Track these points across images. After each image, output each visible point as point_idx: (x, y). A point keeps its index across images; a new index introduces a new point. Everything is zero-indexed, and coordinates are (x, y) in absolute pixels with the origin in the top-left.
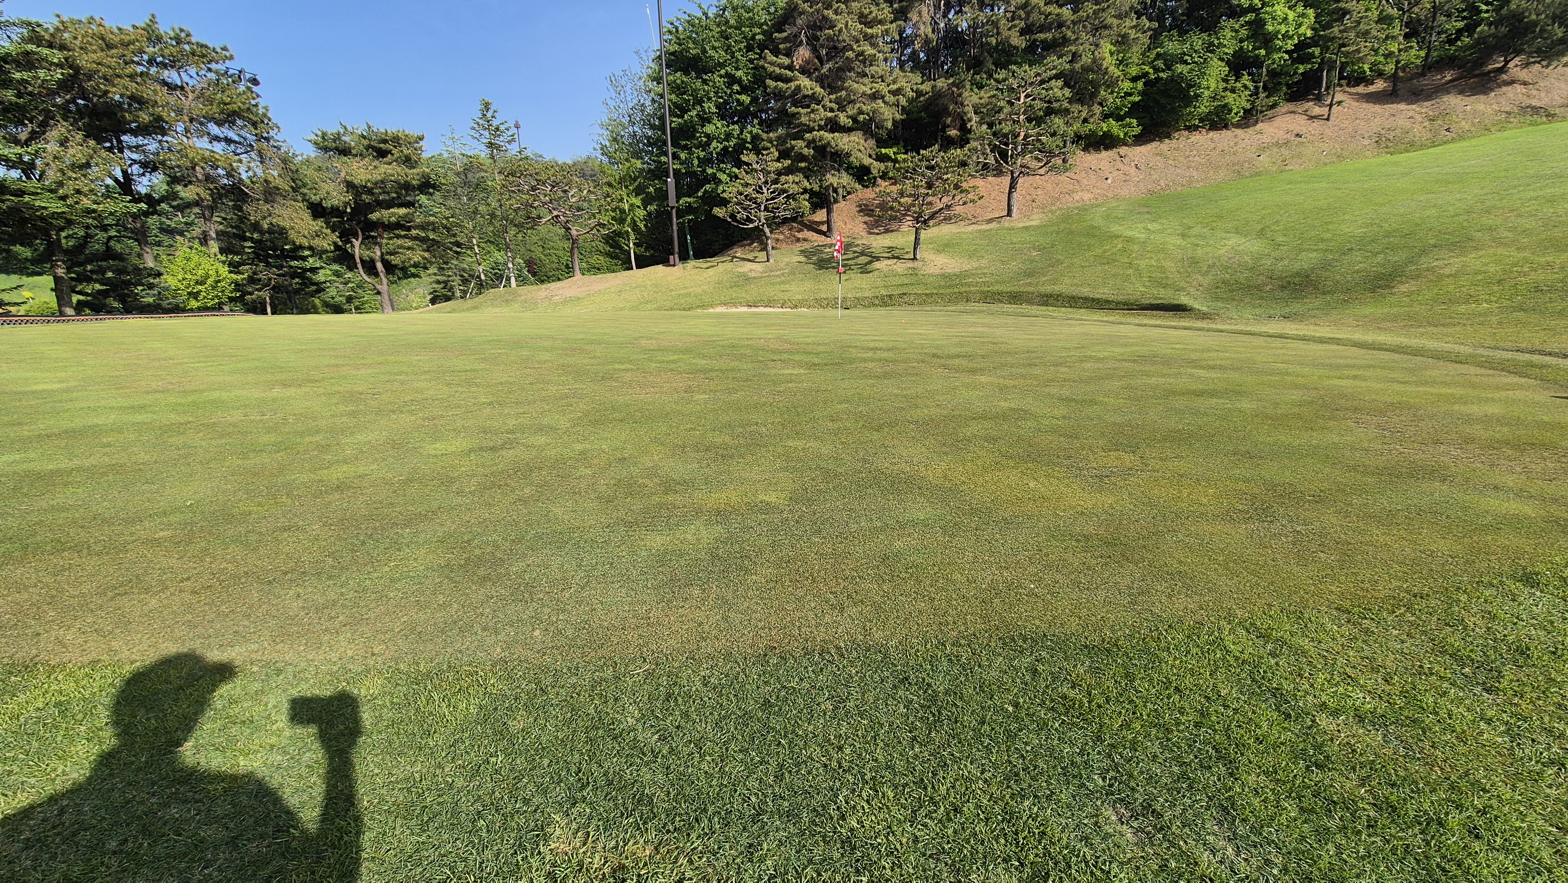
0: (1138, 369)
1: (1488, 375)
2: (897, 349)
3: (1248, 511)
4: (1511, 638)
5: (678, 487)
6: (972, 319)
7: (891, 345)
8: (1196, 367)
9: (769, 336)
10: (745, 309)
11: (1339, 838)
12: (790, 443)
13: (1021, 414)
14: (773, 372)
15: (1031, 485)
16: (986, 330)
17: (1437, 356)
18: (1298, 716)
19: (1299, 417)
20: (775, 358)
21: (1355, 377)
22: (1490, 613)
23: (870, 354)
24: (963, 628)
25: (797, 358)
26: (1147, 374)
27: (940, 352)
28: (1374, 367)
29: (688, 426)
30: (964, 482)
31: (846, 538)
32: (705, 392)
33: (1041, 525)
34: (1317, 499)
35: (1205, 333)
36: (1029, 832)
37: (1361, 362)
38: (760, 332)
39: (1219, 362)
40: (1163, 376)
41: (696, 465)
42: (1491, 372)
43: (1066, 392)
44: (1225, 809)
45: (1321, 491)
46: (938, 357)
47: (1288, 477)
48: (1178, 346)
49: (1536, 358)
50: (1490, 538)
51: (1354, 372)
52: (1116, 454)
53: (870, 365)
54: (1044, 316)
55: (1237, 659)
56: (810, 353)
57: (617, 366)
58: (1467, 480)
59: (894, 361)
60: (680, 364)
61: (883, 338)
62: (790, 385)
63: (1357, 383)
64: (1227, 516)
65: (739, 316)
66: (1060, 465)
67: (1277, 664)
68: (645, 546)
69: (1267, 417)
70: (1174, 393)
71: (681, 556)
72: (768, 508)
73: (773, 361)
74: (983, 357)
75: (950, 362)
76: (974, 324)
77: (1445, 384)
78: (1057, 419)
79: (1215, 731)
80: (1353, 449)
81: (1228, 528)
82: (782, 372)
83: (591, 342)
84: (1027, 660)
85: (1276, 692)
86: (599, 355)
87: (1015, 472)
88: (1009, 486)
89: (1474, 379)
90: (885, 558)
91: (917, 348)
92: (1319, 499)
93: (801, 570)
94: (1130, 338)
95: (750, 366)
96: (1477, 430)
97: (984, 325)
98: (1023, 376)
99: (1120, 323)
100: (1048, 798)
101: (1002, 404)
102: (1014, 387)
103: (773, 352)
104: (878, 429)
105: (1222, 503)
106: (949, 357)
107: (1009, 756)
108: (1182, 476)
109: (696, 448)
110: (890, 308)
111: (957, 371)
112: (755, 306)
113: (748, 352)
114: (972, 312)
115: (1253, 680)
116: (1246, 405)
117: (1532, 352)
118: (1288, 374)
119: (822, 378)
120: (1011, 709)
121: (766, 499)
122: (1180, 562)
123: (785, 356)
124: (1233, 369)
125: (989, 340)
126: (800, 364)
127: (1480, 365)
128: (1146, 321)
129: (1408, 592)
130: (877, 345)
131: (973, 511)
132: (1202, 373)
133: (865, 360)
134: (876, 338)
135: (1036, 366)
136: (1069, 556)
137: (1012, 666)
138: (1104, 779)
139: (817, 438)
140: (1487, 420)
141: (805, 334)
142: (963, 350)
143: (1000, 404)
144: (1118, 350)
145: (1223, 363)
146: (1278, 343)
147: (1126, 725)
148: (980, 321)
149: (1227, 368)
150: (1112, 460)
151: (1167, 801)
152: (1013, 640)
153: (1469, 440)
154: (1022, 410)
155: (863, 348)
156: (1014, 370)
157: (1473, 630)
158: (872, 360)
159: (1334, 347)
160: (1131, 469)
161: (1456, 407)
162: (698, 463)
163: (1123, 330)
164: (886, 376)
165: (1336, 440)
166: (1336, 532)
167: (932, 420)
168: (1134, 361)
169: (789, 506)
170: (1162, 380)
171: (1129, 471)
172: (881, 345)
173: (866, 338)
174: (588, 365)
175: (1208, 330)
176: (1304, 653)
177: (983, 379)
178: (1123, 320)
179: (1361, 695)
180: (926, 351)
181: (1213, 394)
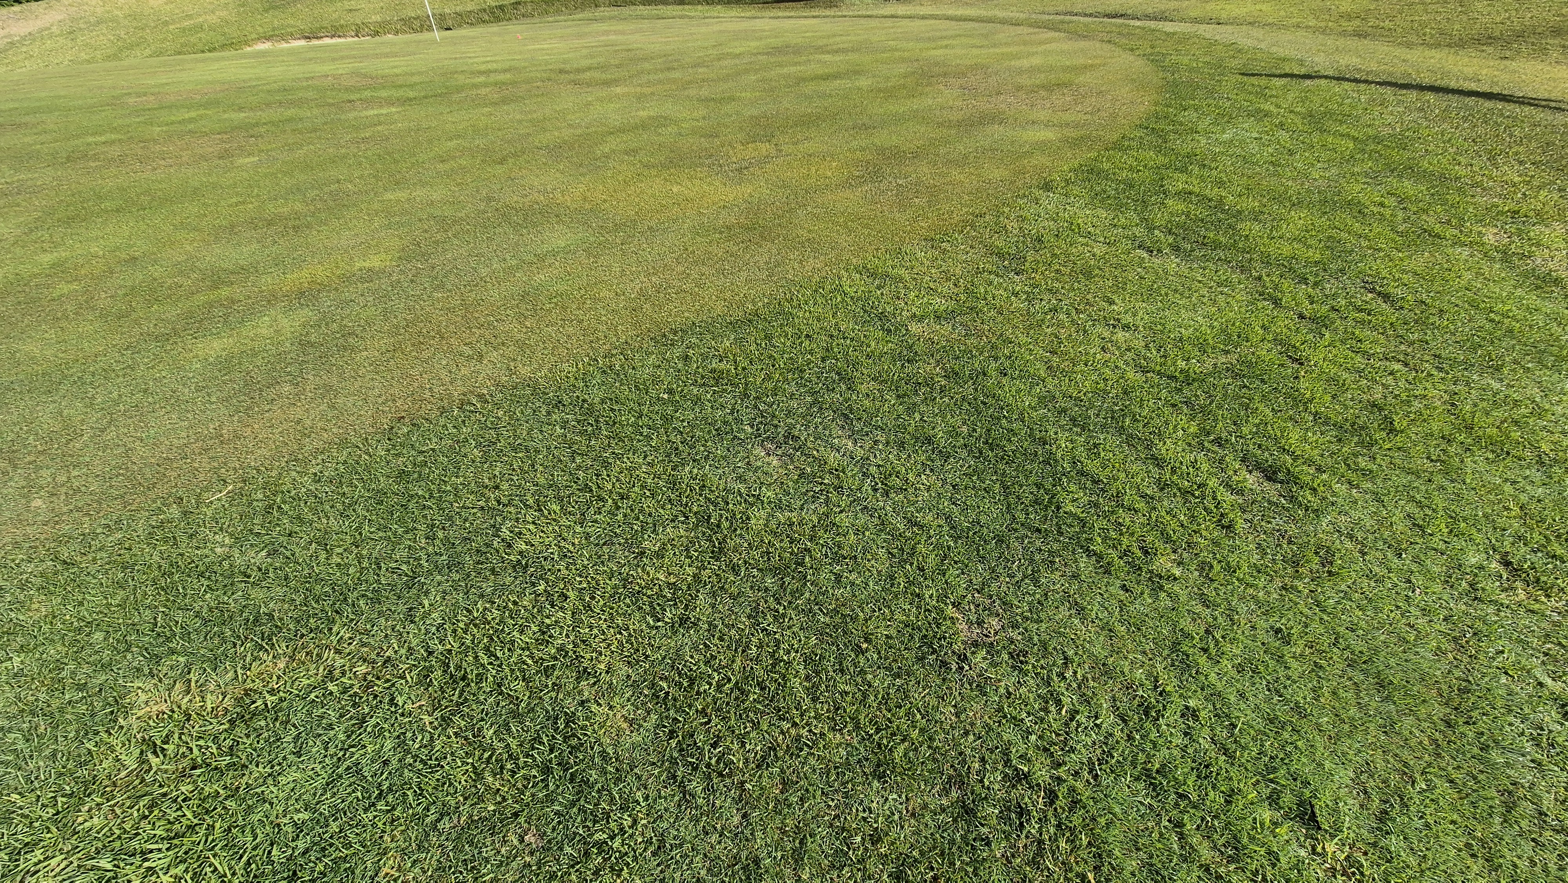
0: (772, 60)
1: (1035, 33)
2: (516, 69)
3: (863, 176)
4: (1033, 232)
5: (232, 278)
6: (604, 27)
7: (507, 65)
8: (823, 53)
9: (340, 72)
10: (303, 43)
11: (923, 408)
12: (389, 196)
13: (662, 121)
14: (352, 115)
15: (675, 190)
16: (620, 37)
17: (1003, 22)
18: (897, 329)
19: (904, 86)
20: (352, 97)
21: (946, 47)
22: (1022, 216)
23: (482, 79)
24: (615, 339)
25: (384, 94)
26: (781, 65)
27: (568, 67)
28: (960, 36)
29: (234, 200)
30: (605, 201)
31: (476, 286)
32: (253, 155)
33: (686, 226)
34: (915, 155)
35: (832, 20)
36: (691, 490)
37: (949, 33)
38: (327, 68)
39: (841, 46)
40: (796, 64)
41: (255, 246)
42: (1037, 30)
43: (705, 92)
44: (845, 415)
45: (918, 148)
46: (567, 72)
47: (895, 140)
48: (807, 34)
49: (1068, 18)
50: (1026, 161)
51: (945, 42)
52: (753, 145)
53: (483, 91)
54: (681, 17)
55: (852, 298)
56: (401, 86)
57: (90, 139)
58: (1016, 120)
59: (514, 83)
60: (203, 122)
61: (497, 58)
62: (379, 128)
63: (947, 51)
64: (846, 184)
65: (292, 52)
66: (702, 165)
67: (882, 294)
68: (197, 356)
69: (880, 90)
70: (804, 80)
71: (255, 355)
72: (371, 275)
73: (350, 101)
74: (617, 66)
75: (582, 76)
76: (607, 33)
77: (1007, 44)
78: (697, 120)
79: (837, 360)
80: (942, 108)
81: (848, 193)
82: (365, 113)
83: (35, 111)
84: (678, 352)
85: (882, 316)
86: (52, 126)
87: (658, 180)
88: (653, 196)
89: (1027, 38)
90: (524, 296)
91: (540, 65)
92: (916, 156)
93: (424, 331)
94: (764, 31)
95: (316, 111)
96: (1025, 80)
97: (616, 32)
98: (660, 82)
99: (755, 18)
100: (707, 458)
101: (641, 113)
102: (653, 94)
103: (347, 90)
104: (502, 161)
105: (843, 173)
106: (578, 71)
107: (668, 436)
108: (810, 156)
109: (252, 224)
110: (505, 23)
111: (589, 85)
112: (317, 38)
113: (310, 94)
114: (602, 20)
115: (865, 311)
116: (864, 82)
117: (1066, 14)
118: (897, 50)
119: (423, 113)
120: (666, 396)
121: (367, 265)
122: (809, 231)
123: (367, 94)
124: (853, 50)
125: (624, 47)
126: (390, 102)
127: (1031, 26)
128: (780, 14)
129: (972, 214)
130: (489, 67)
131: (617, 227)
132: (827, 57)
133: (475, 86)
134: (488, 59)
135: (674, 69)
136: (714, 249)
137: (664, 359)
138: (752, 427)
139: (424, 184)
140: (1033, 70)
141: (391, 64)
142: (594, 61)
143: (638, 113)
144: (753, 44)
145: (846, 46)
146: (889, 23)
147: (768, 377)
148: (612, 28)
149: (848, 51)
150: (750, 152)
151: (802, 426)
152: (665, 336)
153: (1019, 88)
154: (662, 117)
155: (472, 73)
156: (651, 77)
157: (1011, 232)
158: (485, 85)
159: (933, 22)
160: (767, 157)
161: (1013, 63)
162: (258, 242)
163: (758, 24)
164: (504, 101)
165: (930, 103)
166: (927, 179)
167: (565, 142)
168: (767, 54)
169: (398, 266)
170: (793, 69)
171: (767, 159)
172: (495, 66)
173: (476, 60)
174: (35, 144)
175: (834, 17)
176: (901, 280)
177: (618, 90)
178: (759, 14)
179: (939, 300)
180: (551, 67)
181: (836, 76)
